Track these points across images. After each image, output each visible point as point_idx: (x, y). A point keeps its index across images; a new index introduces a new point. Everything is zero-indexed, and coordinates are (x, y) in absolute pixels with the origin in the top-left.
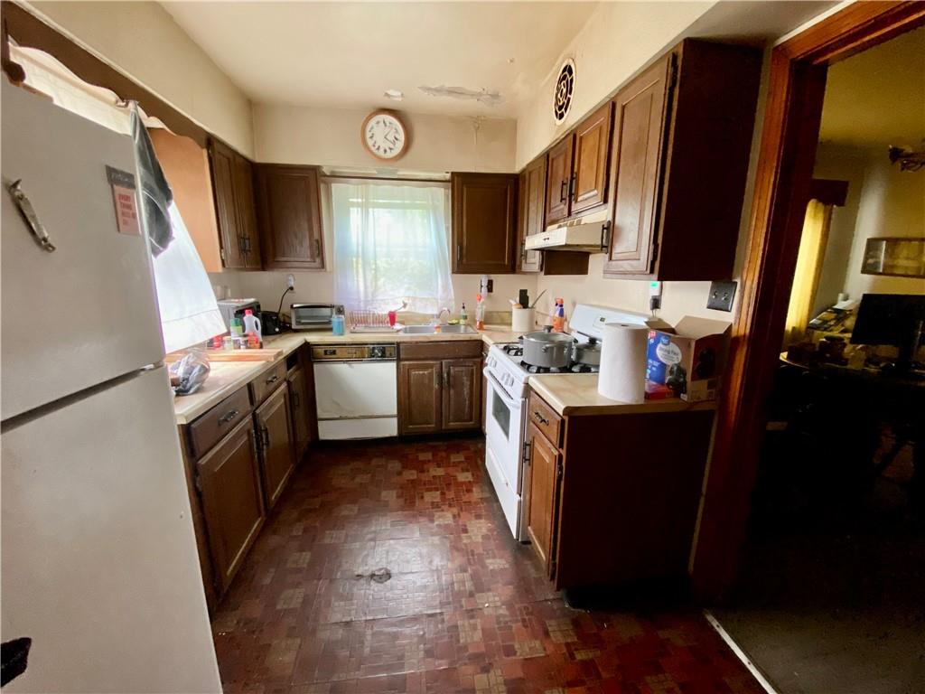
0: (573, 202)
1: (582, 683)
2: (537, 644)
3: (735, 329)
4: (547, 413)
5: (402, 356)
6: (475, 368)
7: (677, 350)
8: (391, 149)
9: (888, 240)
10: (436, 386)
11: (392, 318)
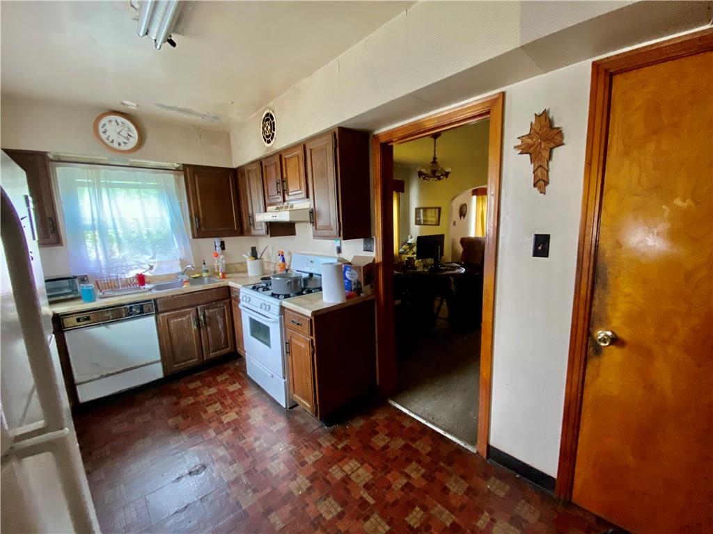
0: (286, 195)
1: (346, 456)
2: (317, 452)
3: (376, 259)
4: (299, 319)
5: (159, 310)
6: (225, 307)
7: (355, 272)
8: (125, 143)
9: (423, 208)
10: (194, 327)
11: (141, 279)
